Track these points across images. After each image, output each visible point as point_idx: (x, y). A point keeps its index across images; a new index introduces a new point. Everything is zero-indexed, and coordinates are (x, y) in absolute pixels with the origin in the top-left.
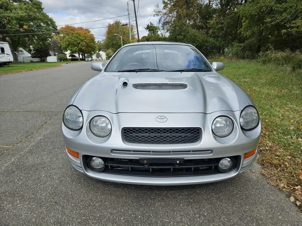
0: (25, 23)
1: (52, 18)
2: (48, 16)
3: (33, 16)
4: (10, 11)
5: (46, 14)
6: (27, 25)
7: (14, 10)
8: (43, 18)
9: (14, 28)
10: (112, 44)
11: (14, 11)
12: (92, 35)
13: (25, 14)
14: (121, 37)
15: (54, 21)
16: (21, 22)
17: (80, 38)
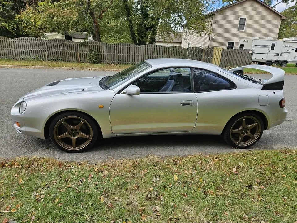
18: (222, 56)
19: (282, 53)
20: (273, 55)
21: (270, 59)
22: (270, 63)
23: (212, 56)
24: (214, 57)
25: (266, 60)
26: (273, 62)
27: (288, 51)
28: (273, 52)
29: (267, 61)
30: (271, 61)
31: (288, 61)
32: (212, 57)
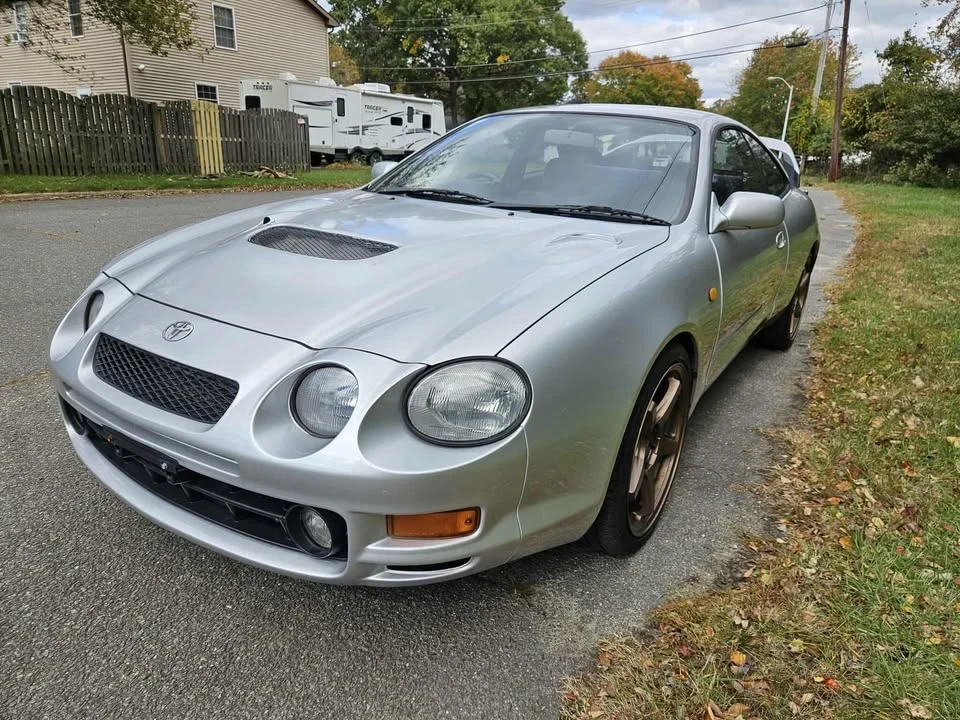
0: (504, 49)
1: (579, 31)
2: (570, 26)
3: (528, 28)
4: (478, 14)
5: (566, 18)
6: (507, 54)
7: (485, 11)
8: (554, 33)
9: (474, 64)
10: (754, 110)
11: (485, 14)
12: (694, 82)
13: (510, 21)
14: (791, 88)
15: (584, 40)
16: (496, 46)
17: (655, 91)
18: (224, 134)
19: (365, 128)
20: (345, 132)
21: (341, 146)
22: (342, 155)
23: (191, 132)
24: (199, 137)
25: (334, 147)
26: (349, 152)
27: (378, 122)
28: (346, 123)
29: (337, 151)
30: (345, 151)
31: (382, 149)
32: (193, 136)
